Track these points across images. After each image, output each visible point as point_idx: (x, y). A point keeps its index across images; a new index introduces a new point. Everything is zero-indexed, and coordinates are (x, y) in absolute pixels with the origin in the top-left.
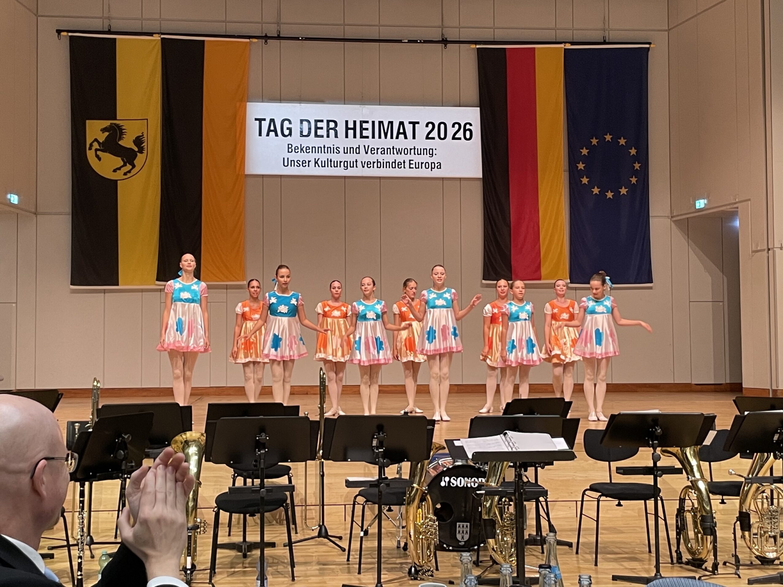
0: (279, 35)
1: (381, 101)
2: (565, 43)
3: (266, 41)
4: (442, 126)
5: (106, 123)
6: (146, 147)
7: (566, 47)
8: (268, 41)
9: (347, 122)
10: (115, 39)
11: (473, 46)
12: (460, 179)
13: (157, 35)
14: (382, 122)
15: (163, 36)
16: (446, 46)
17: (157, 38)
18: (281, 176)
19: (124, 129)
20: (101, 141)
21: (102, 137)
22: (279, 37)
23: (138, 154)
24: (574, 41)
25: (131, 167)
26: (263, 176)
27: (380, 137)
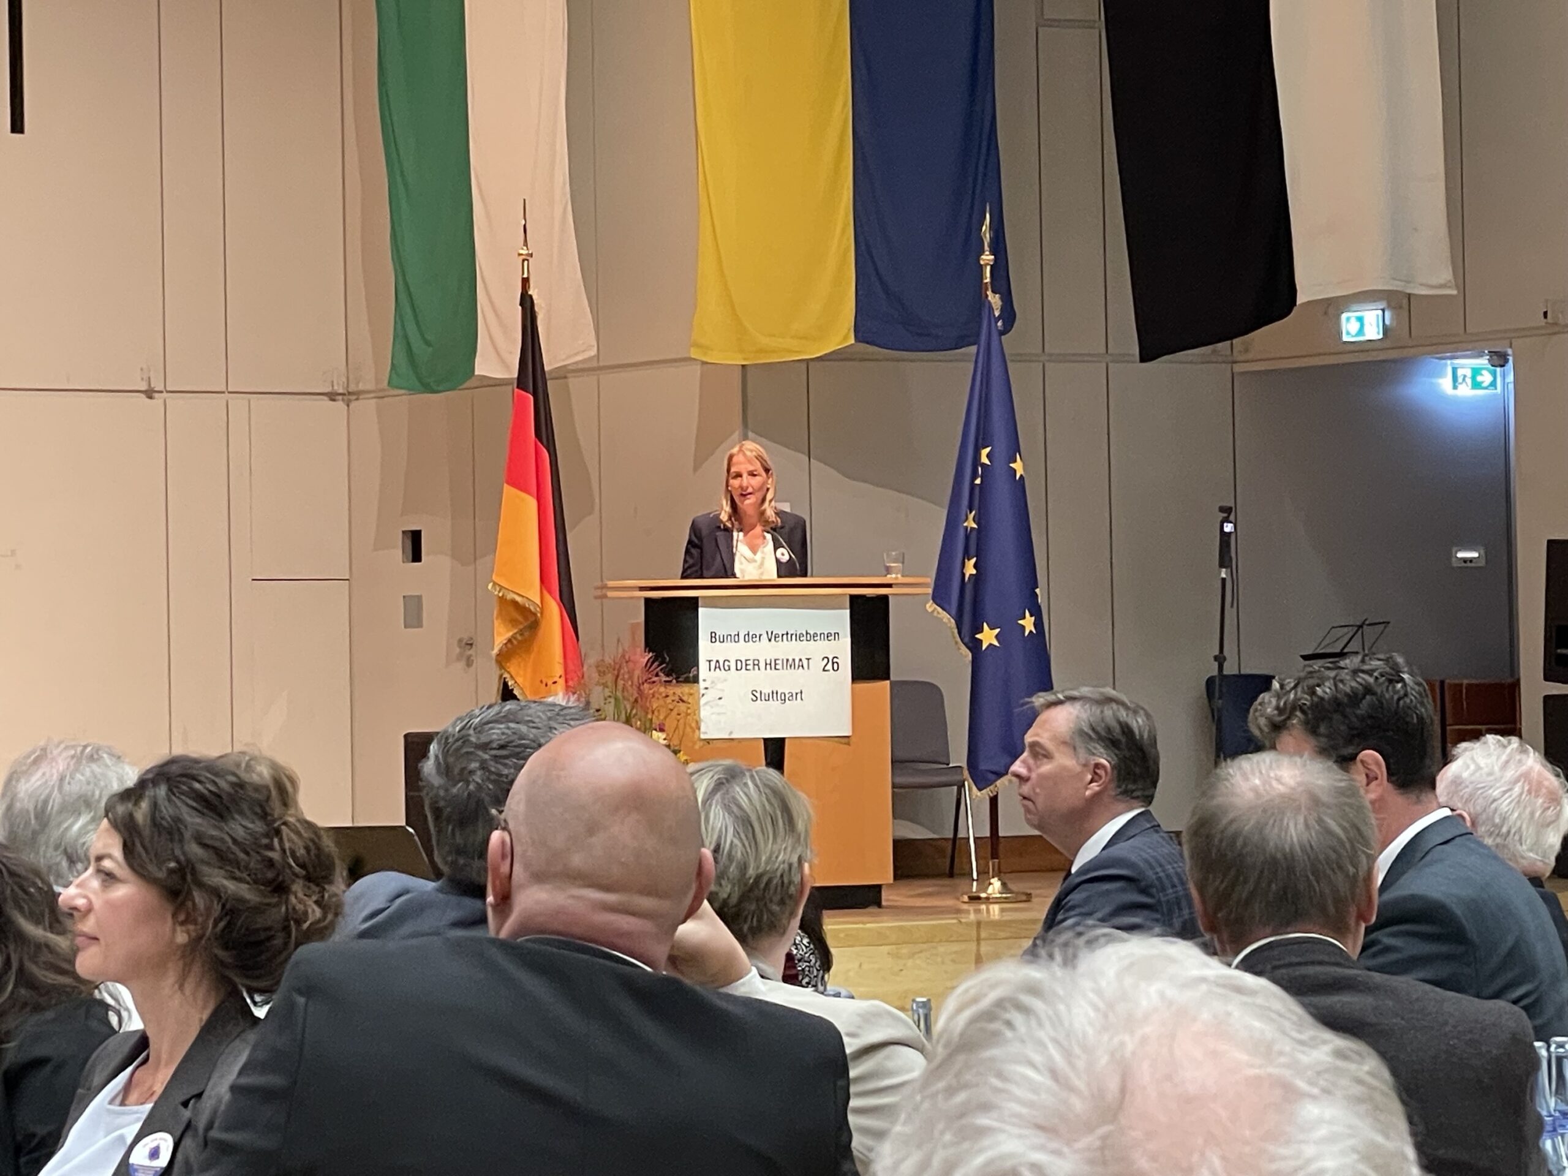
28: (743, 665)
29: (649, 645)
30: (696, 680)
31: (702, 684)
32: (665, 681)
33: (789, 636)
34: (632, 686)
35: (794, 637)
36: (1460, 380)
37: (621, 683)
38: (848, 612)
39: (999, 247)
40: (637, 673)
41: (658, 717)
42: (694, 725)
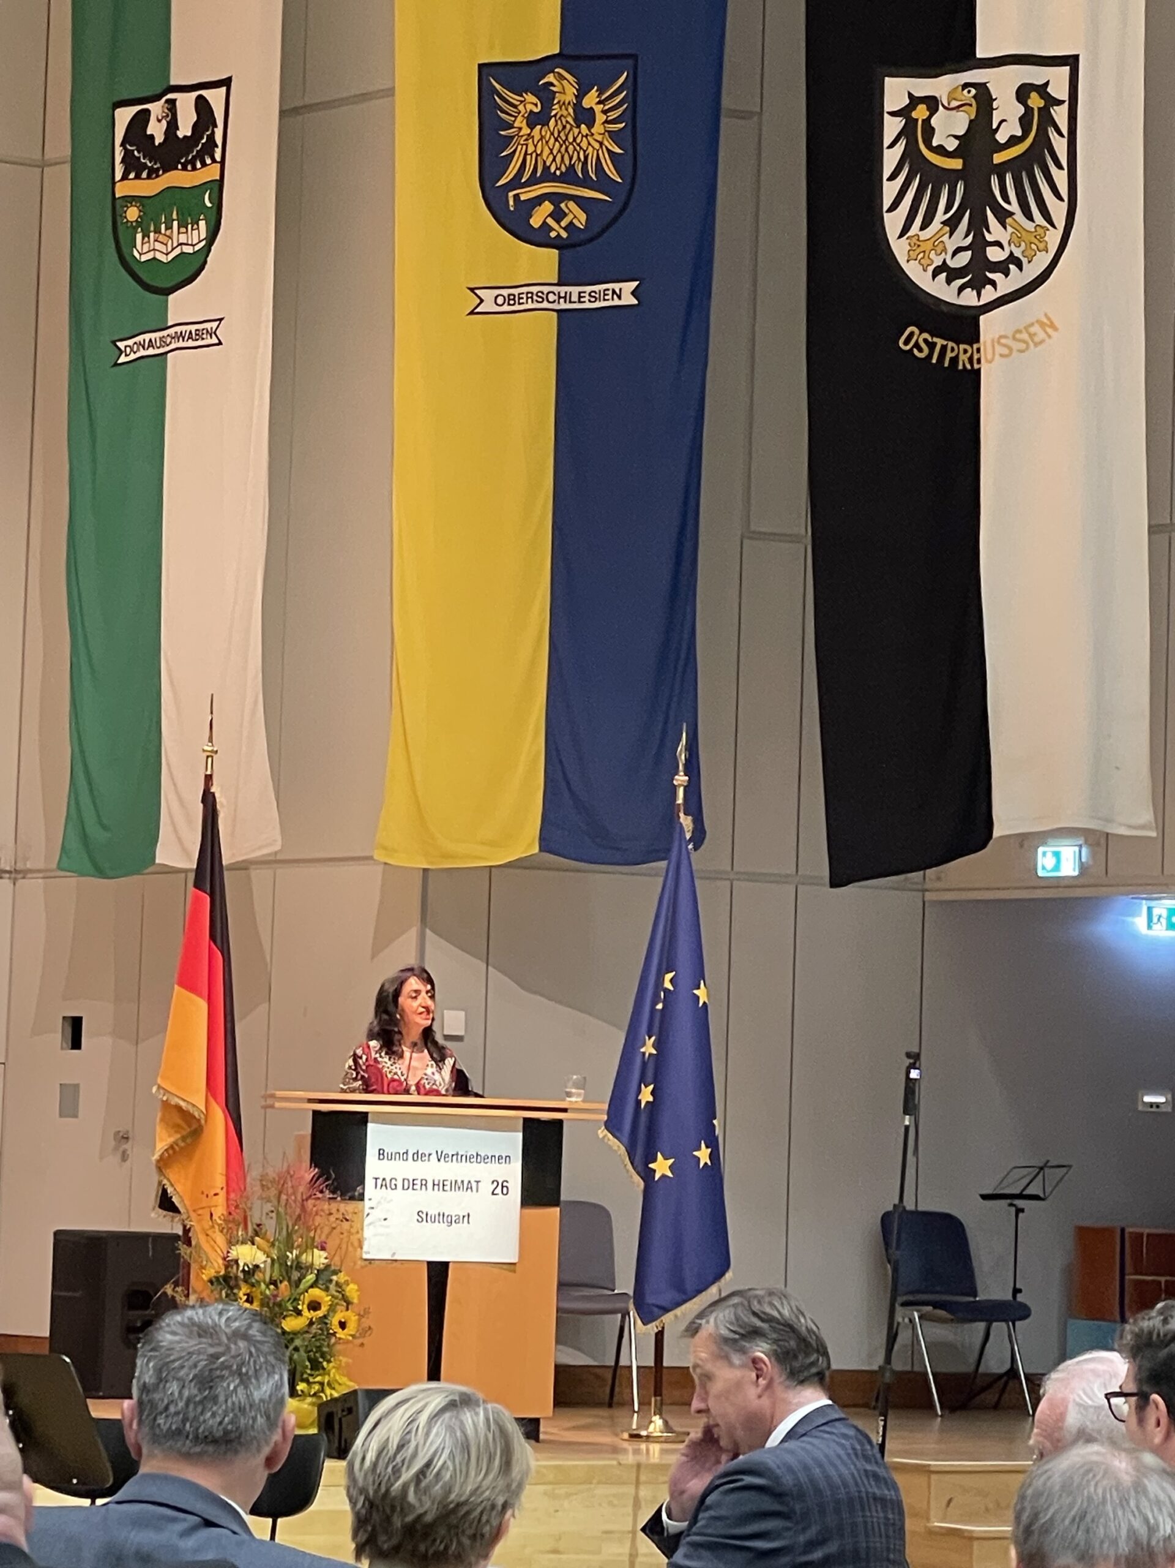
28: (411, 1184)
29: (315, 1160)
30: (361, 1198)
31: (367, 1203)
32: (330, 1198)
33: (459, 1157)
34: (295, 1201)
35: (464, 1158)
36: (1155, 919)
37: (284, 1197)
38: (520, 1135)
39: (692, 768)
40: (301, 1189)
41: (320, 1237)
42: (356, 1244)
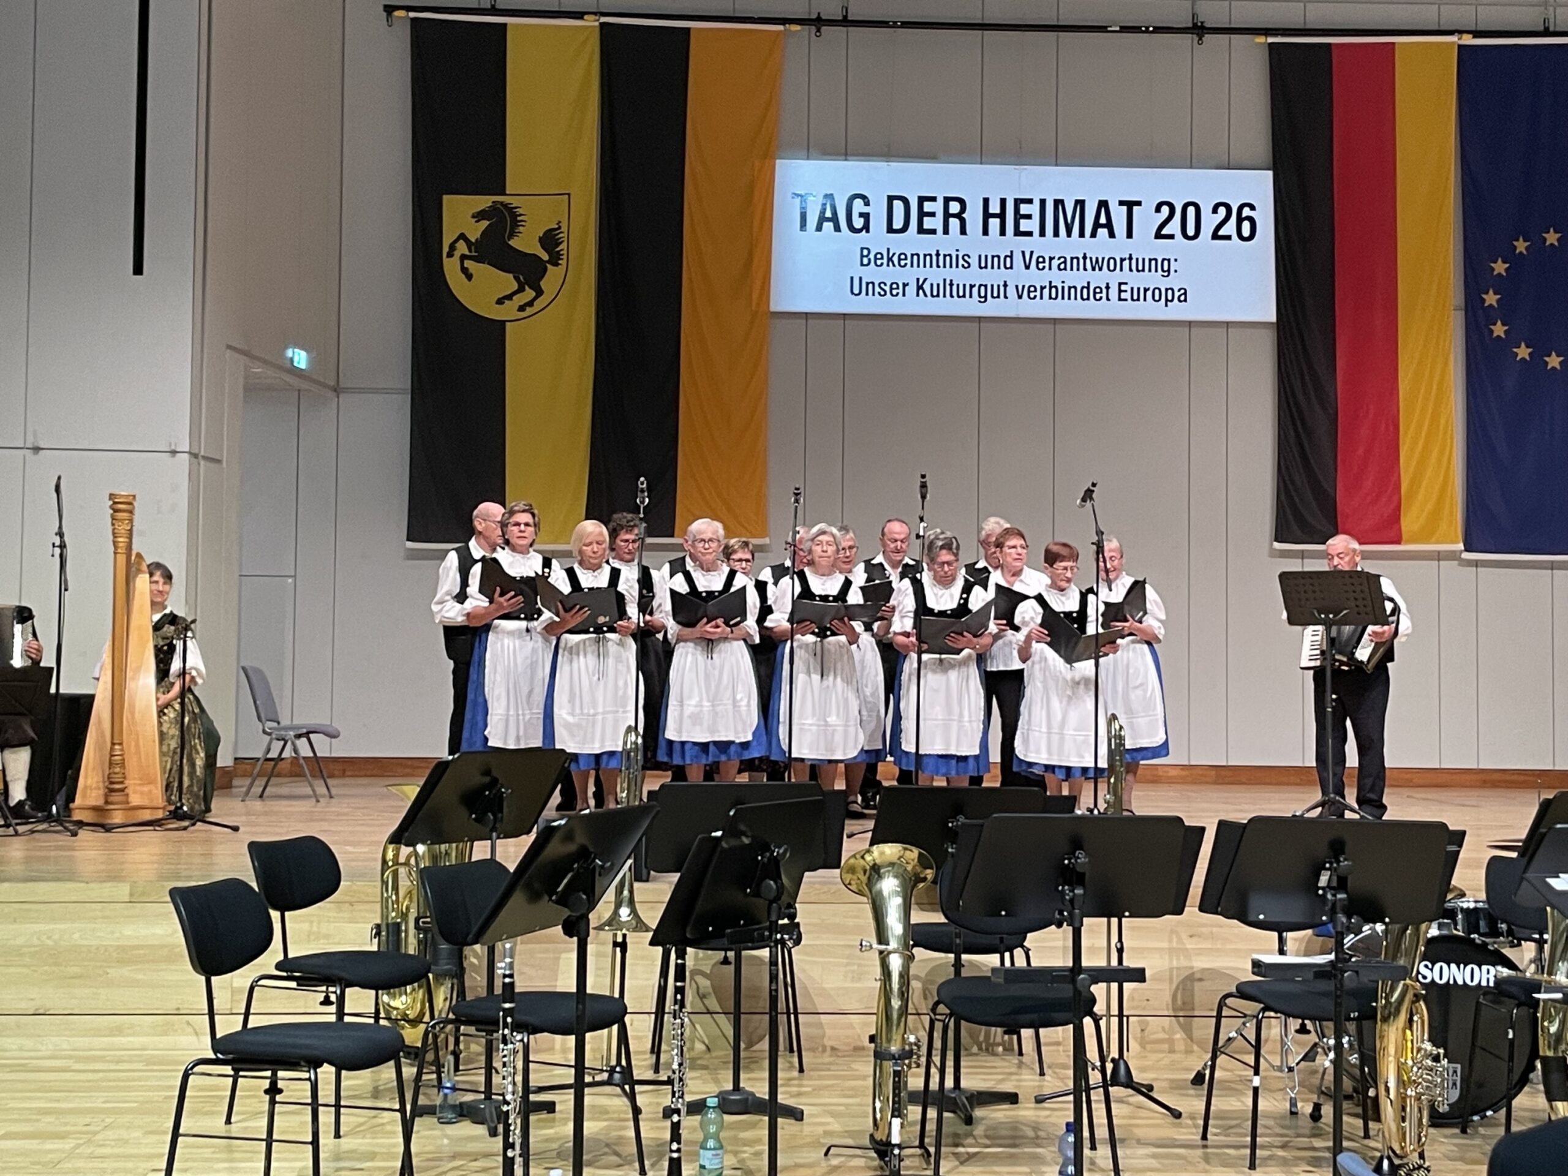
0: (845, 17)
1: (1058, 157)
2: (1461, 32)
3: (818, 30)
4: (1191, 210)
5: (485, 202)
6: (565, 252)
7: (1462, 42)
8: (823, 29)
9: (986, 201)
10: (504, 26)
11: (1261, 39)
12: (1228, 324)
13: (593, 17)
14: (1062, 202)
15: (603, 19)
16: (1200, 39)
17: (591, 22)
18: (845, 316)
19: (521, 215)
20: (473, 240)
21: (476, 231)
22: (845, 22)
23: (548, 266)
24: (1481, 28)
25: (534, 294)
26: (807, 315)
27: (1056, 234)
